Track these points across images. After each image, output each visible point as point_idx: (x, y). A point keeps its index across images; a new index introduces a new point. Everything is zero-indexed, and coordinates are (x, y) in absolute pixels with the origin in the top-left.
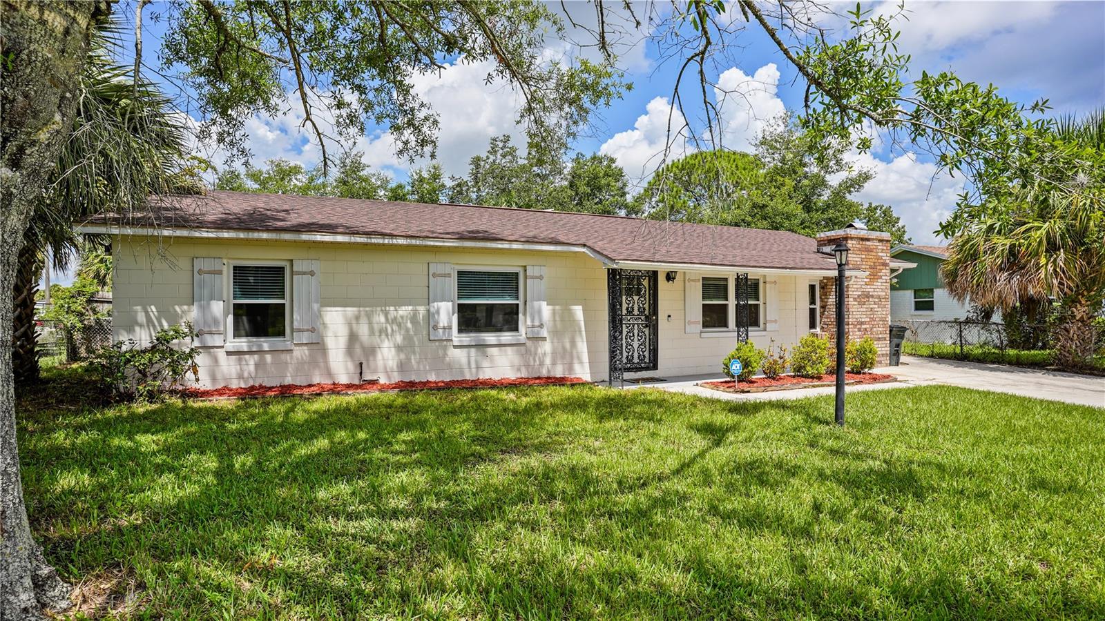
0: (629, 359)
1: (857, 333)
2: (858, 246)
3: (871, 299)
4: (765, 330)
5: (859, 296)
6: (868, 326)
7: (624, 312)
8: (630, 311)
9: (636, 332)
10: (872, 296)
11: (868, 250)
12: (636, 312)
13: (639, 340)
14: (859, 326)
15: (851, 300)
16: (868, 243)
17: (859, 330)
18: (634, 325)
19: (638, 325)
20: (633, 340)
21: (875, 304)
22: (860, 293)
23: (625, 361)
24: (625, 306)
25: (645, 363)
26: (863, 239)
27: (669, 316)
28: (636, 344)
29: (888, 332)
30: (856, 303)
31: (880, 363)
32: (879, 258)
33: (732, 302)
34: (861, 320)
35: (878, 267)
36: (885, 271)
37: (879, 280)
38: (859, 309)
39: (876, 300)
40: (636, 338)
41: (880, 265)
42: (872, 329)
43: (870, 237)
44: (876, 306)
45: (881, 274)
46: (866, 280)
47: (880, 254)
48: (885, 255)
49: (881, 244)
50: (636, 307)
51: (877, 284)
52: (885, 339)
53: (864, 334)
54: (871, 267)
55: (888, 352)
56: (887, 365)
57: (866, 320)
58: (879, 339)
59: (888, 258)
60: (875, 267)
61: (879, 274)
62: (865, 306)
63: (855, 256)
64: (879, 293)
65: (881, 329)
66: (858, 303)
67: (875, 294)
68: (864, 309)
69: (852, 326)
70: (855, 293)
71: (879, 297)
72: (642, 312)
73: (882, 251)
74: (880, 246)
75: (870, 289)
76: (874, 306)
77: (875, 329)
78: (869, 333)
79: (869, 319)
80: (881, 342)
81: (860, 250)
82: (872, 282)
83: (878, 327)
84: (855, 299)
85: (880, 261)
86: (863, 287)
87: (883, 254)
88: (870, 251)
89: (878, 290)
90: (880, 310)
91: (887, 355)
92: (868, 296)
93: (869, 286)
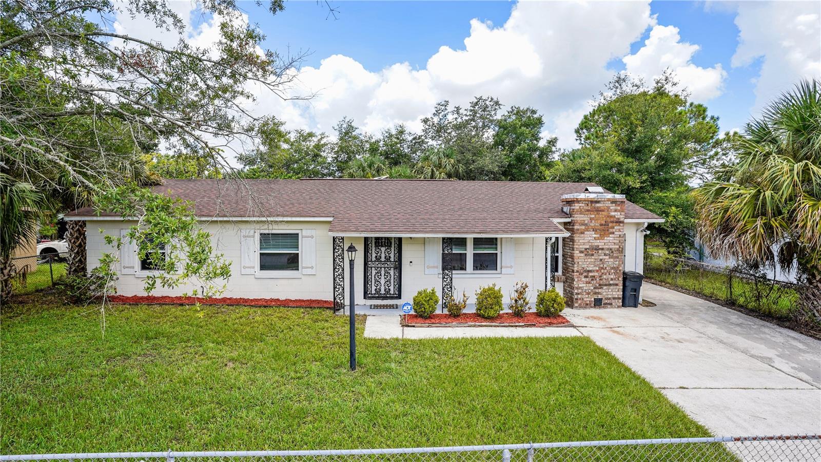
0: (378, 291)
1: (583, 279)
2: (587, 208)
3: (600, 251)
4: (501, 273)
5: (586, 249)
6: (597, 274)
7: (374, 259)
8: (378, 259)
9: (383, 273)
10: (602, 249)
12: (383, 259)
13: (385, 278)
14: (585, 274)
15: (577, 252)
16: (598, 205)
17: (586, 277)
18: (381, 268)
19: (385, 268)
20: (380, 278)
21: (605, 255)
22: (588, 247)
23: (373, 292)
24: (374, 255)
25: (390, 294)
26: (592, 202)
27: (411, 262)
28: (383, 281)
29: (621, 279)
30: (582, 255)
31: (611, 304)
32: (611, 217)
33: (470, 252)
34: (588, 269)
35: (610, 225)
36: (618, 227)
37: (611, 236)
38: (586, 260)
39: (607, 252)
40: (383, 277)
41: (612, 222)
42: (601, 276)
43: (600, 200)
44: (607, 257)
45: (614, 230)
46: (595, 236)
47: (613, 214)
48: (619, 214)
49: (614, 205)
50: (383, 256)
51: (608, 238)
52: (617, 285)
53: (592, 280)
54: (601, 225)
55: (621, 297)
56: (619, 307)
57: (595, 268)
58: (610, 285)
59: (622, 217)
60: (606, 224)
61: (611, 230)
62: (593, 257)
63: (582, 216)
64: (611, 247)
65: (612, 277)
66: (586, 255)
67: (606, 247)
68: (592, 260)
69: (578, 274)
70: (581, 247)
71: (611, 249)
72: (388, 259)
73: (616, 211)
74: (613, 207)
75: (600, 243)
76: (604, 257)
77: (605, 277)
78: (598, 279)
79: (598, 269)
80: (612, 287)
81: (588, 211)
82: (602, 237)
83: (609, 274)
84: (581, 252)
85: (612, 220)
86: (591, 241)
87: (616, 213)
88: (601, 211)
89: (609, 244)
90: (612, 260)
91: (619, 298)
92: (597, 249)
93: (598, 241)
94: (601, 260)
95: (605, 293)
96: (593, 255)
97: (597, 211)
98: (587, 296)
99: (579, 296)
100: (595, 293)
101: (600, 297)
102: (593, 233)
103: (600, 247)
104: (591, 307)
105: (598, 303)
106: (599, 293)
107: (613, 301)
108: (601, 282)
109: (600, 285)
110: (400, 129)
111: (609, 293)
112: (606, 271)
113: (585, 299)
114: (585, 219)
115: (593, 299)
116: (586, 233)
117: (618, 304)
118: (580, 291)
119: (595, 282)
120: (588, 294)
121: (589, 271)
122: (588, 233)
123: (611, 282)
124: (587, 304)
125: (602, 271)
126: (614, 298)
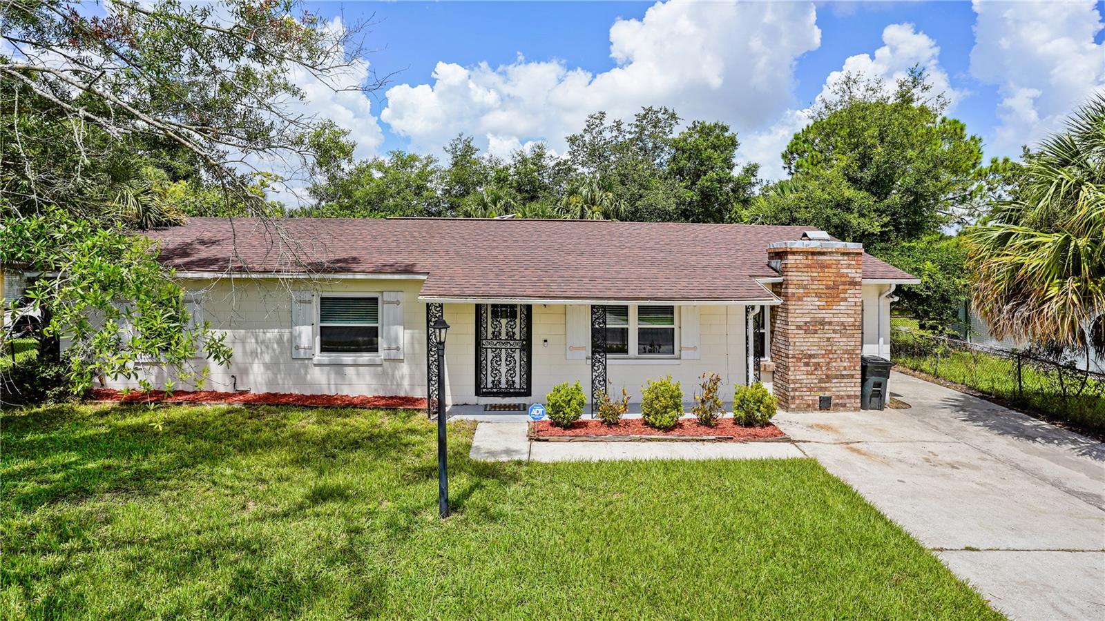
0: (496, 384)
1: (803, 368)
2: (806, 262)
3: (827, 327)
4: (680, 358)
5: (806, 323)
6: (823, 360)
7: (490, 336)
8: (496, 336)
9: (503, 356)
10: (830, 323)
11: (823, 266)
12: (503, 336)
13: (507, 365)
14: (805, 360)
15: (793, 327)
16: (822, 258)
17: (807, 364)
18: (501, 349)
19: (506, 349)
20: (500, 365)
21: (834, 332)
22: (808, 320)
23: (490, 385)
24: (490, 330)
25: (515, 388)
26: (813, 253)
27: (546, 341)
28: (503, 369)
29: (858, 368)
30: (800, 332)
31: (844, 405)
32: (842, 275)
33: (633, 325)
34: (809, 352)
35: (841, 287)
36: (853, 291)
37: (842, 303)
38: (806, 340)
39: (837, 328)
40: (503, 363)
41: (844, 283)
42: (829, 363)
43: (825, 250)
44: (838, 335)
45: (847, 295)
46: (818, 303)
47: (845, 271)
48: (854, 271)
49: (846, 258)
50: (504, 331)
51: (839, 307)
52: (852, 376)
53: (816, 369)
54: (828, 288)
55: (859, 393)
56: (856, 409)
57: (819, 352)
58: (842, 376)
59: (858, 275)
60: (835, 287)
61: (842, 295)
62: (816, 336)
63: (800, 274)
64: (842, 320)
65: (845, 364)
66: (806, 331)
67: (836, 320)
68: (816, 340)
69: (794, 360)
70: (798, 319)
71: (843, 323)
72: (511, 336)
73: (849, 266)
74: (845, 260)
75: (826, 315)
76: (833, 335)
77: (834, 364)
78: (824, 368)
79: (824, 352)
80: (845, 380)
81: (808, 266)
82: (829, 305)
83: (841, 361)
84: (799, 327)
85: (843, 279)
86: (813, 311)
87: (849, 271)
88: (827, 267)
89: (840, 315)
90: (845, 340)
91: (856, 396)
92: (822, 323)
93: (824, 311)
94: (828, 339)
95: (836, 389)
96: (816, 332)
97: (821, 268)
98: (808, 393)
99: (797, 393)
100: (821, 389)
101: (827, 394)
102: (817, 299)
103: (827, 320)
104: (816, 410)
105: (825, 404)
106: (826, 389)
107: (848, 401)
108: (830, 373)
109: (828, 376)
110: (537, 150)
111: (841, 389)
112: (835, 356)
113: (806, 398)
114: (803, 278)
115: (817, 398)
116: (805, 299)
117: (855, 405)
118: (797, 385)
119: (820, 372)
120: (810, 389)
121: (811, 356)
122: (809, 299)
123: (844, 373)
124: (809, 406)
125: (831, 356)
126: (849, 397)
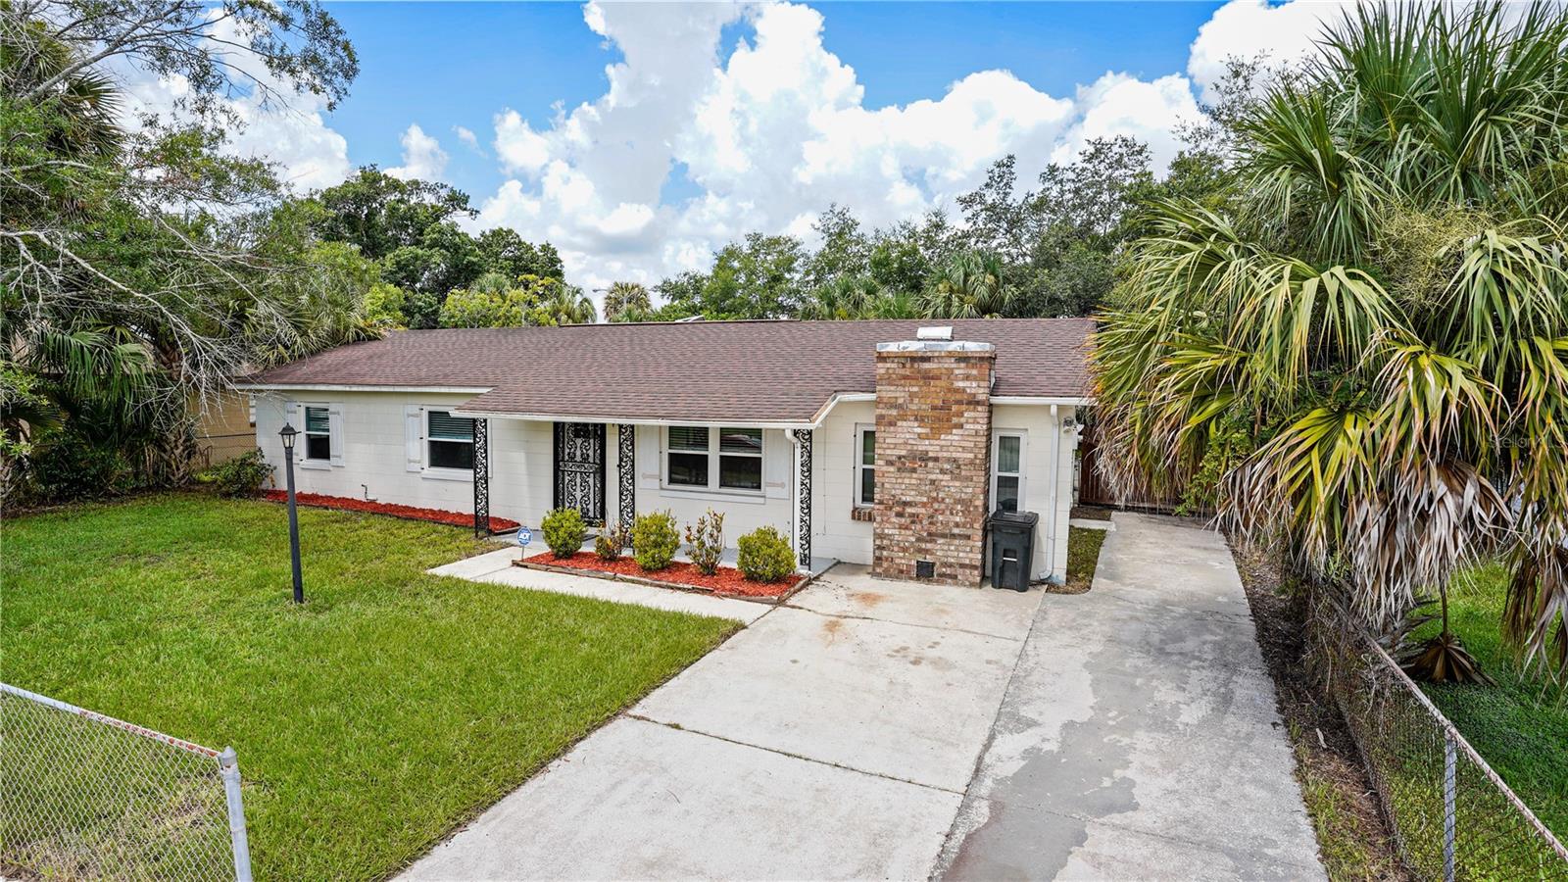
1: (894, 520)
2: (902, 372)
3: (930, 464)
4: (765, 497)
5: (900, 458)
6: (923, 511)
7: (566, 458)
8: (572, 457)
9: (578, 480)
10: (936, 459)
11: (928, 377)
12: (578, 458)
13: (582, 491)
14: (898, 509)
15: (882, 462)
16: (926, 365)
17: (900, 515)
18: (576, 472)
19: (581, 473)
20: (575, 490)
21: (942, 471)
22: (903, 453)
24: (567, 451)
25: (591, 518)
26: (912, 359)
28: (580, 495)
29: (978, 526)
30: (892, 469)
31: (955, 577)
32: (957, 390)
33: (714, 453)
34: (904, 498)
35: (954, 408)
36: (972, 414)
37: (954, 431)
38: (900, 481)
39: (946, 466)
40: (578, 489)
41: (959, 402)
42: (931, 517)
43: (929, 354)
44: (947, 477)
45: (963, 420)
46: (919, 430)
47: (961, 384)
48: (974, 384)
49: (963, 365)
50: (578, 453)
51: (949, 437)
52: (968, 537)
53: (913, 522)
54: (934, 408)
55: (978, 563)
56: (972, 585)
57: (918, 499)
58: (954, 536)
59: (981, 391)
60: (945, 406)
61: (955, 420)
62: (914, 475)
63: (892, 388)
64: (954, 455)
65: (958, 519)
66: (899, 470)
67: (945, 454)
68: (914, 481)
69: (882, 507)
70: (888, 452)
71: (955, 460)
72: (585, 459)
73: (967, 378)
74: (960, 370)
75: (931, 447)
76: (940, 477)
77: (940, 518)
78: (925, 522)
79: (925, 499)
80: (957, 542)
81: (905, 377)
82: (935, 433)
83: (952, 514)
84: (890, 463)
85: (958, 397)
86: (911, 442)
87: (967, 384)
88: (933, 378)
89: (951, 449)
90: (957, 484)
91: (975, 567)
92: (924, 458)
93: (927, 442)
94: (933, 482)
95: (941, 552)
96: (914, 470)
97: (924, 378)
98: (901, 554)
99: (885, 553)
100: (920, 551)
101: (929, 559)
102: (916, 424)
103: (931, 454)
104: (911, 578)
105: (925, 572)
106: (927, 551)
107: (960, 571)
108: (933, 529)
109: (930, 534)
111: (949, 553)
112: (943, 506)
113: (897, 561)
114: (898, 395)
115: (914, 563)
116: (899, 423)
117: (971, 579)
118: (885, 542)
119: (918, 527)
120: (904, 550)
121: (905, 504)
122: (905, 424)
123: (956, 531)
124: (902, 572)
125: (936, 506)
126: (963, 566)
